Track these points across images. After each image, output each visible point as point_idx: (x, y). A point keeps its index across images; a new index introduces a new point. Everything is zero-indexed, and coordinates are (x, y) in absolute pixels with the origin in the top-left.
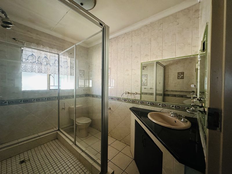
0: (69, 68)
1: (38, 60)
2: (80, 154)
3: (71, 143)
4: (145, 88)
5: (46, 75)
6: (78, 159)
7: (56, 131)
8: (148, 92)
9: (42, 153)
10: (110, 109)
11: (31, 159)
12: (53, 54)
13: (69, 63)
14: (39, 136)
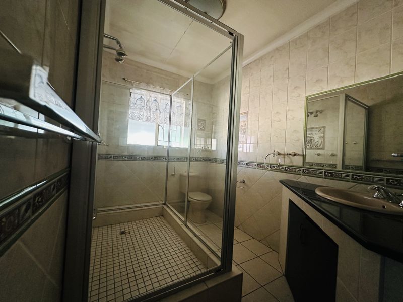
0: (184, 114)
1: (146, 105)
2: (191, 238)
3: (180, 223)
4: (319, 155)
5: (155, 124)
6: (188, 246)
7: (162, 204)
8: (326, 163)
9: (144, 229)
10: (244, 182)
11: (132, 233)
12: (165, 95)
13: (184, 108)
14: (142, 207)
